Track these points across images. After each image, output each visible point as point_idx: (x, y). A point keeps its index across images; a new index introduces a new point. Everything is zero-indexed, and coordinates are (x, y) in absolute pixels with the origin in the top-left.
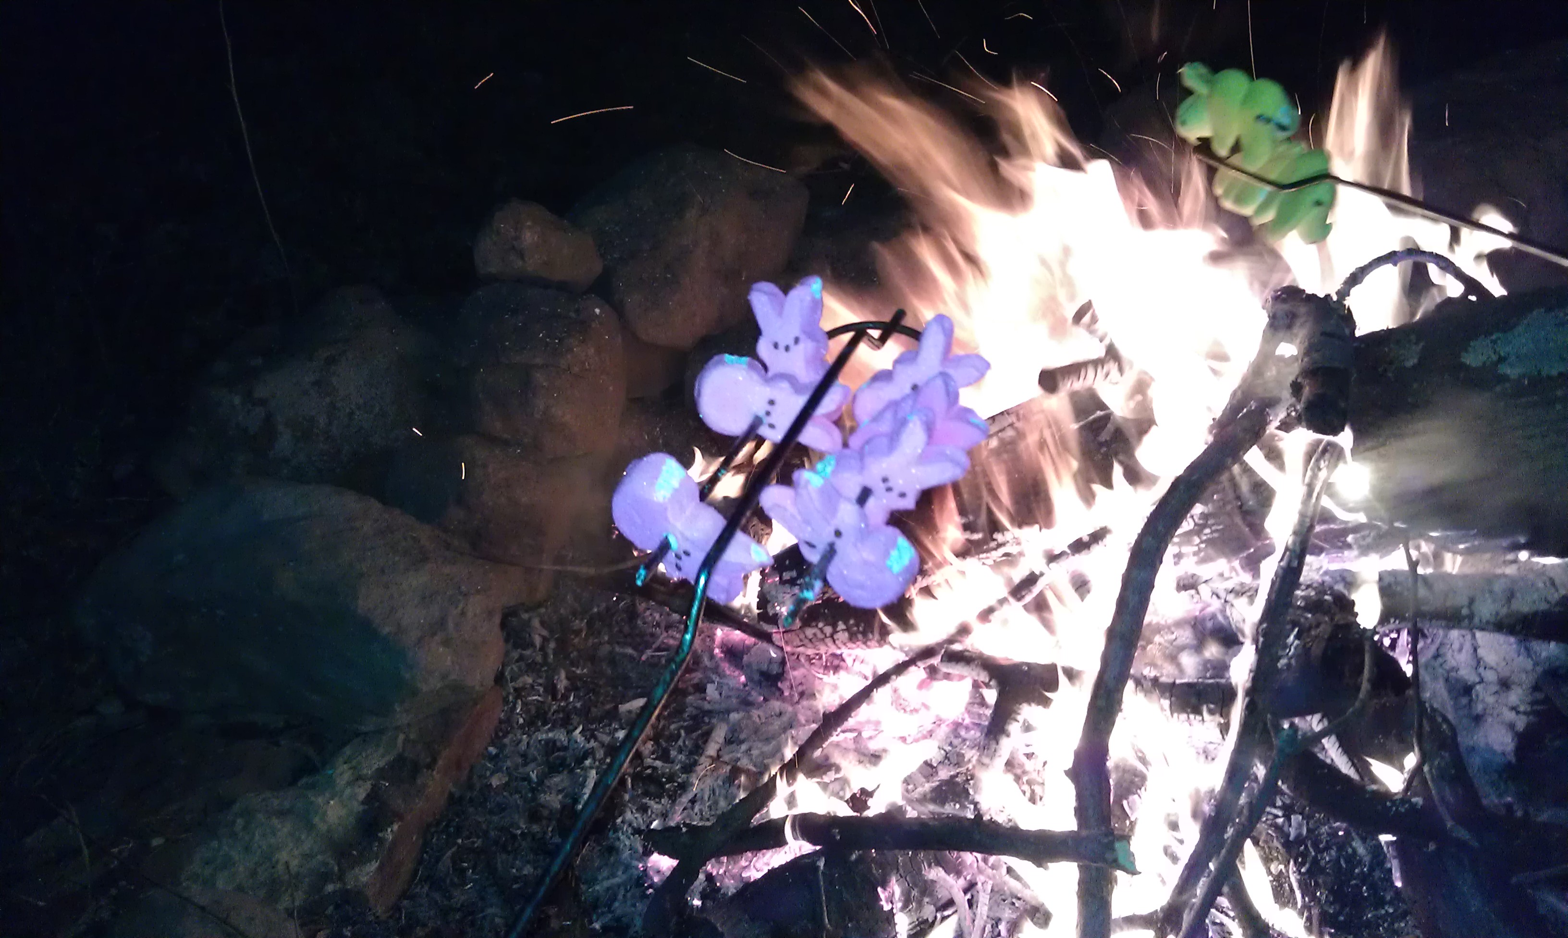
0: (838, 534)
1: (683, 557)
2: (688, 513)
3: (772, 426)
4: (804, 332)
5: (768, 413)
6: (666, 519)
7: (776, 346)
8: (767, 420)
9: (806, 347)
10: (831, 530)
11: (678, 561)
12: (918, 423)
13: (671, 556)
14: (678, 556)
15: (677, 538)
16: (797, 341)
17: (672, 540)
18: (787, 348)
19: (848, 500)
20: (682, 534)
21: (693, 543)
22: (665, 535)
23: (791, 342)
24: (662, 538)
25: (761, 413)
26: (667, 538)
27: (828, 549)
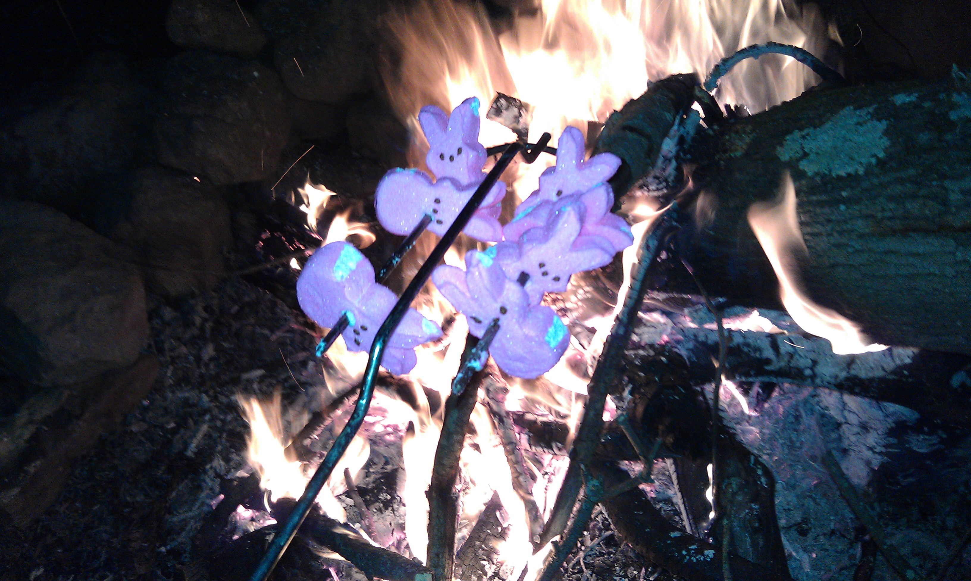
0: (503, 310)
1: (361, 332)
2: (364, 292)
3: (439, 222)
4: (466, 144)
5: (435, 211)
6: (344, 297)
7: (442, 157)
8: (434, 217)
9: (469, 156)
10: (498, 306)
11: (357, 337)
12: (572, 213)
13: (349, 331)
14: (356, 332)
15: (355, 315)
16: (460, 151)
17: (351, 318)
18: (452, 158)
19: (510, 280)
20: (360, 312)
21: (368, 317)
22: (343, 313)
23: (455, 153)
24: (341, 316)
25: (430, 212)
26: (345, 314)
27: (492, 324)
